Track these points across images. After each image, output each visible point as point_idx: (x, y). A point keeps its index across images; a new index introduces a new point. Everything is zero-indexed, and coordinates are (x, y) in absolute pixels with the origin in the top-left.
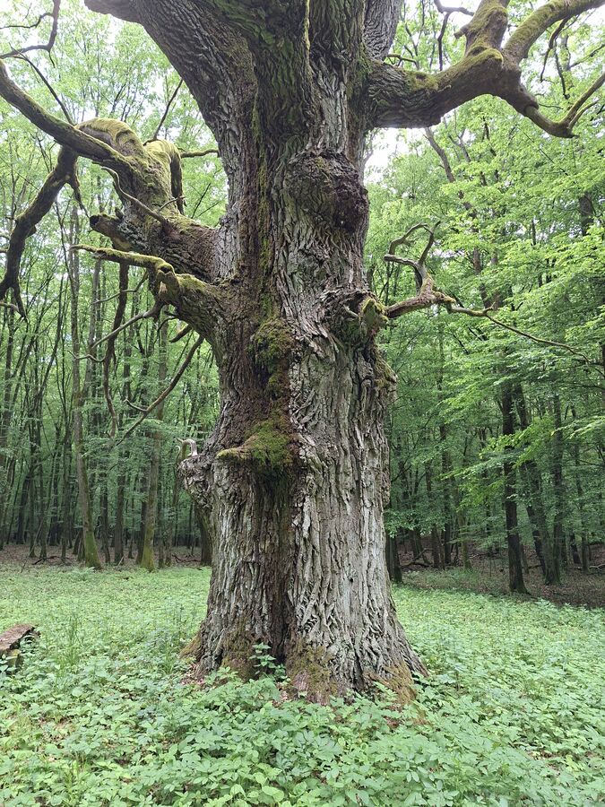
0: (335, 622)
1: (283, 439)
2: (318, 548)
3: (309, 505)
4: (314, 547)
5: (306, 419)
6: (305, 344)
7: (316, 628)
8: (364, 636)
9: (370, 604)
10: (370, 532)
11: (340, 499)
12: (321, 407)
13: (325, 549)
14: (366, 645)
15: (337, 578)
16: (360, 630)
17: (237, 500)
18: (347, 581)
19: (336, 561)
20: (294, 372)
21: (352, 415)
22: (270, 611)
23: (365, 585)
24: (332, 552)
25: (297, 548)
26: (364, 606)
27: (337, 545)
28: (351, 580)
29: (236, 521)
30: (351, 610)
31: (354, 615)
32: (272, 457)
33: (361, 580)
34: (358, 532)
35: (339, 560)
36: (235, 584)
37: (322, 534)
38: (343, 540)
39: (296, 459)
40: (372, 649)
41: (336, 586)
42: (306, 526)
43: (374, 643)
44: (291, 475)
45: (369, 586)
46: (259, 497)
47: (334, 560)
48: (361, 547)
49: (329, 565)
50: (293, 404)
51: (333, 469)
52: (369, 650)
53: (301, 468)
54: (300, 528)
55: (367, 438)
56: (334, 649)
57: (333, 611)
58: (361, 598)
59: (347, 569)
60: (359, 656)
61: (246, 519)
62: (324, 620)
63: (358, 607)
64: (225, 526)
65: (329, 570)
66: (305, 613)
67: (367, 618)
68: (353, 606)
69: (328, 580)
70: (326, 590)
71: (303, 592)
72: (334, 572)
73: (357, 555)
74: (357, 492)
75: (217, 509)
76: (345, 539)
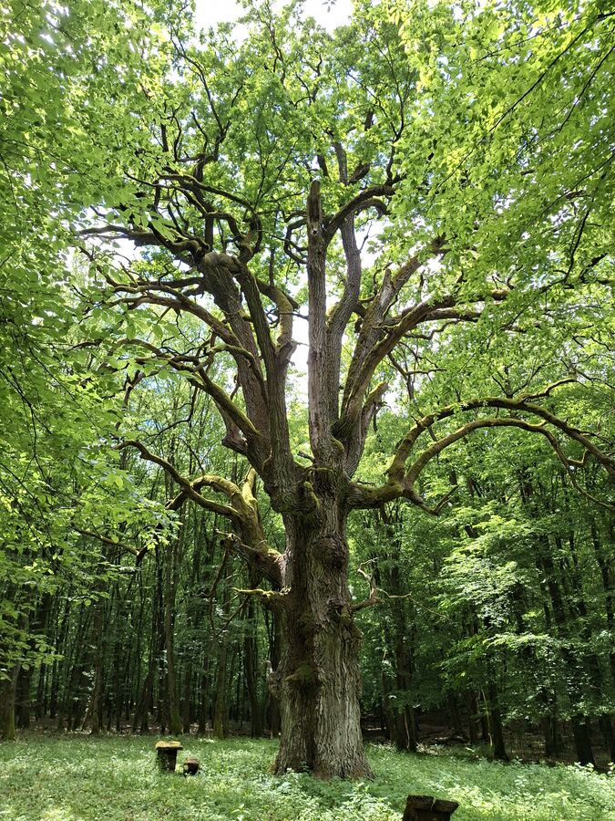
0: (333, 752)
1: (311, 670)
2: (326, 719)
3: (322, 700)
4: (324, 719)
5: (321, 660)
6: (320, 626)
7: (325, 754)
8: (345, 759)
9: (348, 745)
10: (349, 712)
11: (335, 697)
12: (327, 654)
13: (329, 720)
14: (346, 762)
15: (334, 733)
16: (344, 756)
17: (292, 696)
18: (338, 734)
19: (334, 725)
20: (316, 638)
21: (341, 657)
22: (307, 748)
23: (346, 736)
24: (332, 721)
25: (318, 719)
26: (346, 745)
27: (334, 718)
28: (340, 734)
29: (292, 707)
30: (340, 747)
31: (341, 749)
32: (307, 679)
33: (344, 734)
34: (343, 712)
36: (293, 735)
37: (328, 713)
39: (316, 679)
40: (348, 764)
41: (334, 736)
42: (321, 710)
43: (349, 761)
44: (315, 686)
45: (348, 737)
46: (302, 695)
48: (345, 719)
49: (331, 727)
50: (315, 653)
51: (332, 684)
53: (319, 683)
54: (318, 710)
55: (348, 668)
56: (332, 763)
57: (332, 747)
58: (344, 742)
59: (338, 729)
60: (343, 767)
61: (296, 706)
62: (329, 751)
63: (343, 746)
64: (287, 709)
65: (331, 729)
66: (321, 748)
68: (341, 745)
69: (330, 733)
70: (329, 738)
71: (320, 739)
72: (333, 730)
73: (343, 723)
74: (343, 694)
75: (284, 701)
76: (338, 715)
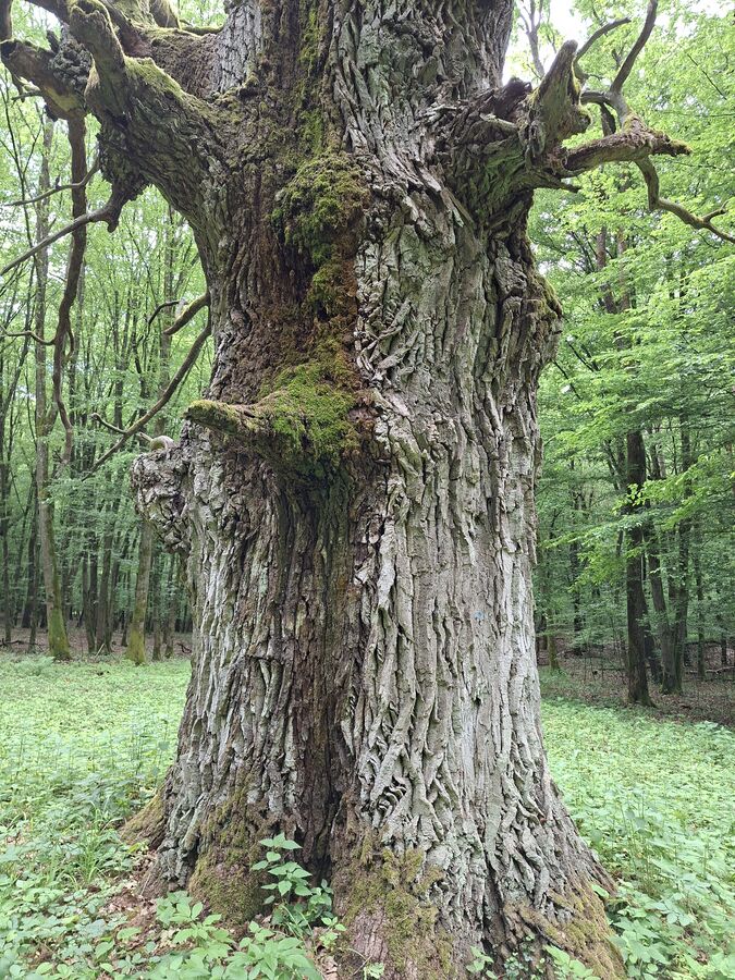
0: (445, 794)
1: (339, 398)
2: (409, 630)
3: (392, 539)
4: (401, 629)
5: (391, 360)
6: (393, 200)
7: (402, 806)
8: (506, 824)
9: (518, 755)
10: (516, 602)
11: (456, 531)
12: (421, 337)
13: (424, 634)
14: (510, 842)
15: (449, 696)
16: (495, 809)
17: (240, 532)
18: (468, 704)
19: (447, 659)
20: (367, 263)
21: (481, 367)
22: (304, 761)
23: (506, 712)
24: (439, 641)
25: (364, 630)
26: (504, 758)
27: (450, 625)
28: (477, 702)
29: (236, 573)
30: (477, 765)
31: (482, 777)
32: (316, 434)
33: (497, 702)
34: (491, 602)
35: (454, 659)
36: (231, 703)
37: (418, 602)
38: (461, 616)
39: (368, 439)
40: (523, 852)
41: (448, 713)
42: (385, 585)
43: (528, 841)
44: (356, 476)
45: (514, 715)
46: (286, 524)
47: (442, 658)
48: (497, 633)
49: (433, 668)
50: (362, 328)
51: (444, 468)
52: (518, 856)
53: (378, 462)
54: (370, 587)
55: (508, 416)
56: (442, 855)
57: (440, 769)
58: (497, 741)
59: (469, 677)
60: (495, 866)
61: (256, 568)
62: (422, 790)
63: (491, 759)
64: (213, 583)
65: (433, 679)
66: (378, 771)
67: (510, 783)
68: (482, 758)
69: (431, 700)
70: (425, 724)
71: (376, 726)
72: (442, 684)
73: (489, 650)
74: (490, 516)
75: (200, 549)
76: (467, 615)
